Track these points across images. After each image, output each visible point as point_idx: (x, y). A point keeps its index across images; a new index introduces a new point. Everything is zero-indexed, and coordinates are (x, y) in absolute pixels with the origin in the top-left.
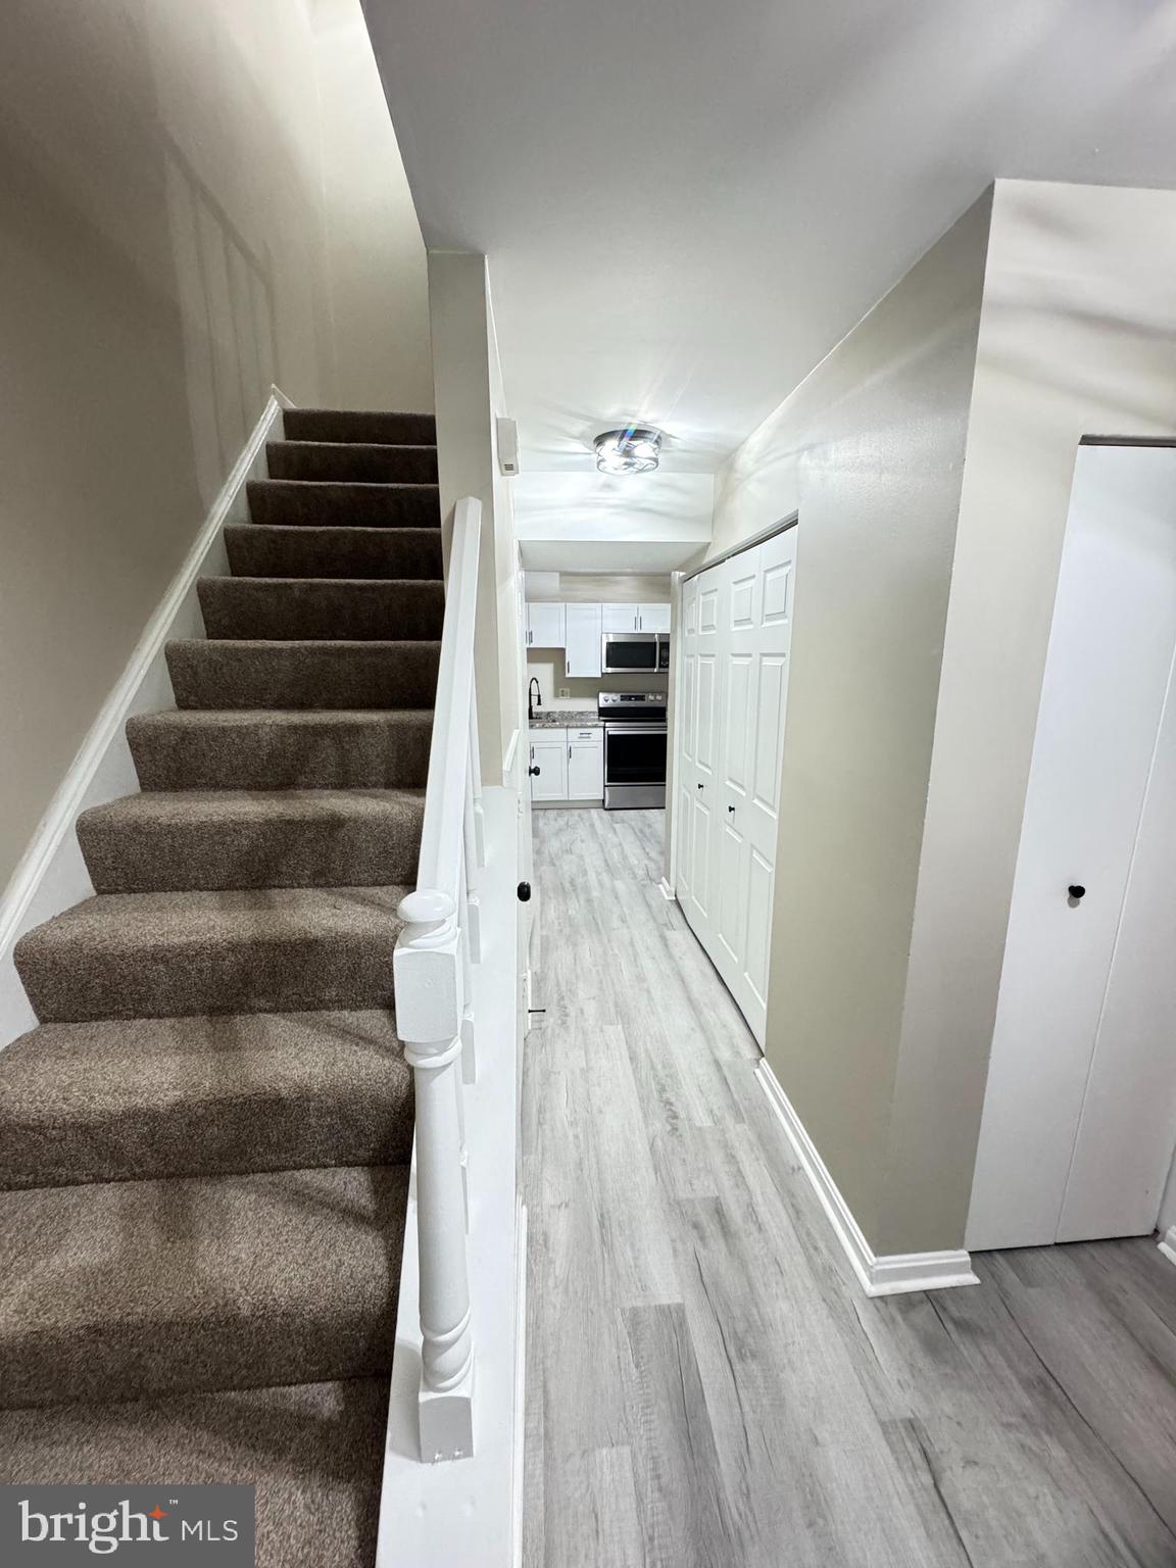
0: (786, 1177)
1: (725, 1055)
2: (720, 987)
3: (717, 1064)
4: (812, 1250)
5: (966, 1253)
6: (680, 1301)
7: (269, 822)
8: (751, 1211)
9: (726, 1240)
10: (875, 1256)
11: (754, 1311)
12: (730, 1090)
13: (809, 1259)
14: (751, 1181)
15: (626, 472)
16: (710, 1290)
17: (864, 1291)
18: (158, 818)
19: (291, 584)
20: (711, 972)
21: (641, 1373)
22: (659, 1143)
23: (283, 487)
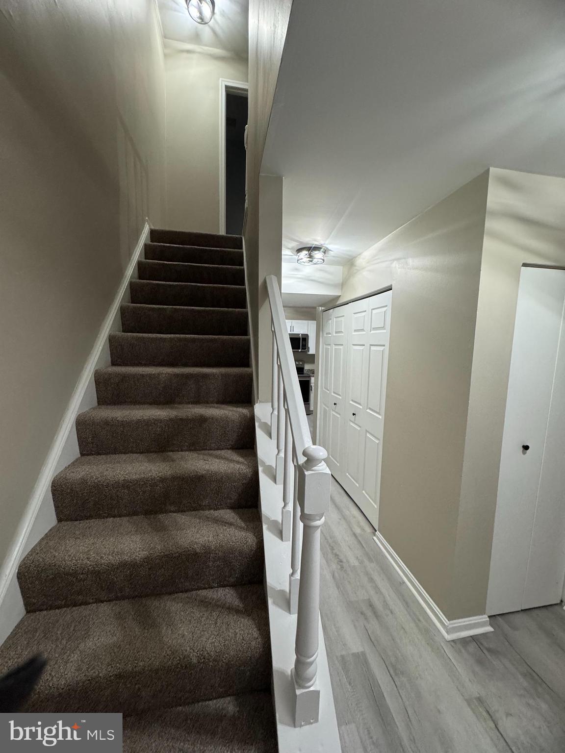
0: (398, 586)
1: (358, 531)
2: (349, 499)
3: (354, 534)
4: (417, 621)
5: (487, 616)
6: (363, 650)
7: (171, 420)
8: (386, 605)
9: (377, 618)
10: (449, 621)
11: (398, 652)
12: (363, 547)
13: (417, 626)
14: (383, 590)
15: (309, 264)
16: (375, 643)
17: (445, 638)
18: (117, 418)
19: (166, 308)
20: (343, 492)
21: (352, 687)
22: (336, 575)
23: (155, 264)
